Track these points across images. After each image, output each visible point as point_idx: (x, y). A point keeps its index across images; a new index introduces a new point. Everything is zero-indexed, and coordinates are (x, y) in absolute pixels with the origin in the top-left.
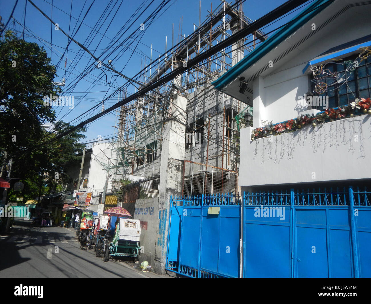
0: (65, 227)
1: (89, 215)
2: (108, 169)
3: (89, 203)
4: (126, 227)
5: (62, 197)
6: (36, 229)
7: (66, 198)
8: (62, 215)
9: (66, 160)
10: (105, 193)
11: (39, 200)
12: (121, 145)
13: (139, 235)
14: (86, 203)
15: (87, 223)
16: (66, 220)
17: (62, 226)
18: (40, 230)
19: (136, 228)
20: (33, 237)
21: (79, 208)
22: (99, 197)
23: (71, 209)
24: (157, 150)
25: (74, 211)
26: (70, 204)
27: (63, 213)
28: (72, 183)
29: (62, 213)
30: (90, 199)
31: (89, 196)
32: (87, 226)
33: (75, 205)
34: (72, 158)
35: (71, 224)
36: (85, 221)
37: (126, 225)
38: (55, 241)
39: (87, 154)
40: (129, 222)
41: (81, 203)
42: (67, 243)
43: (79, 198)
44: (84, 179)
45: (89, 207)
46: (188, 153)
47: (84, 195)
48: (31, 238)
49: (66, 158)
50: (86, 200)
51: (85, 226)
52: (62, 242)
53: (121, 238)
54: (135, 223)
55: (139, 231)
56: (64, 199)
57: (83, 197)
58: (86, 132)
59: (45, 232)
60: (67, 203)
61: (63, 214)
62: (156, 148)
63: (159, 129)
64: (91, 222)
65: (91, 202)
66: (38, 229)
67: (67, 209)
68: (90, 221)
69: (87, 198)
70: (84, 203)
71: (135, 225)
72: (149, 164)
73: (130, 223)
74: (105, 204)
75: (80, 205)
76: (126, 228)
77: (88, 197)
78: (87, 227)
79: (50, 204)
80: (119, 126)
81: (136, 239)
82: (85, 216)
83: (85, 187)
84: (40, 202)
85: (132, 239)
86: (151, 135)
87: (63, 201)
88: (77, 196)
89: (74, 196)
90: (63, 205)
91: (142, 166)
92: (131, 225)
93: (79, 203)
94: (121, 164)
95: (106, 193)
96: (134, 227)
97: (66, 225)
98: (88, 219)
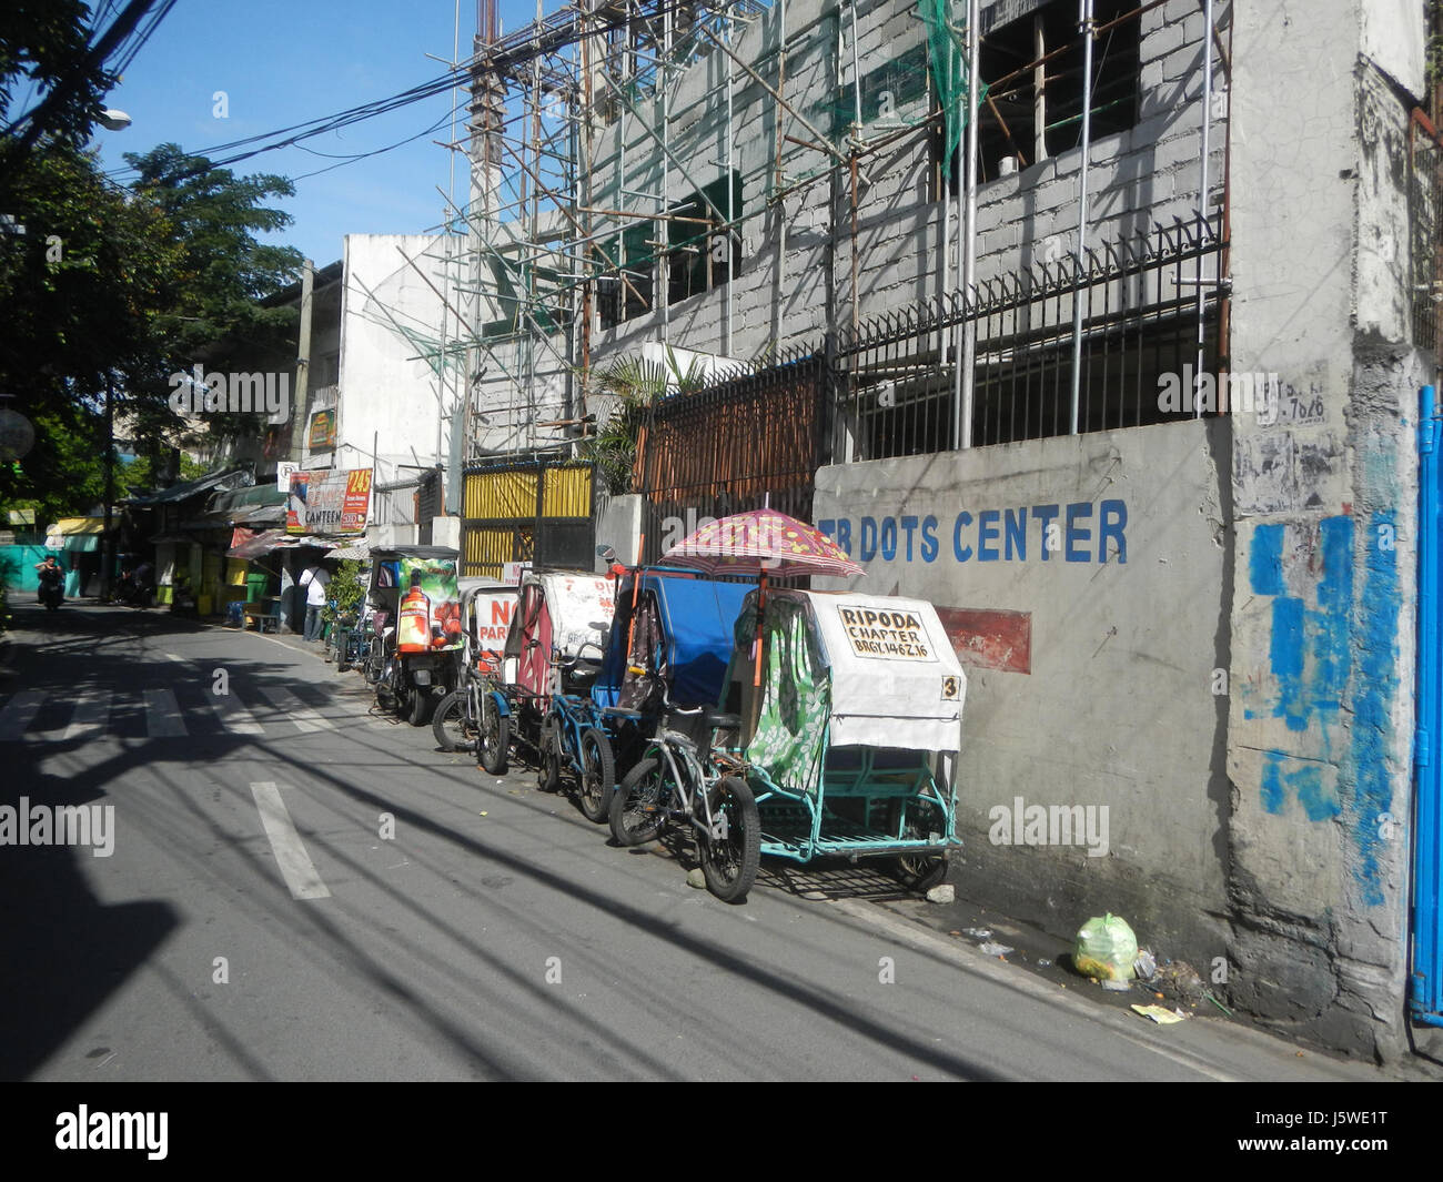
0: (250, 628)
1: (436, 572)
2: (436, 355)
3: (361, 518)
4: (865, 653)
5: (215, 497)
6: (124, 645)
7: (234, 503)
8: (224, 576)
9: (221, 324)
10: (459, 462)
11: (108, 519)
12: (491, 237)
13: (955, 706)
14: (349, 519)
15: (432, 615)
16: (250, 598)
17: (237, 624)
18: (145, 649)
19: (930, 657)
20: (124, 696)
21: (316, 543)
22: (415, 485)
23: (273, 547)
24: (745, 226)
25: (287, 557)
26: (261, 528)
27: (230, 569)
28: (252, 433)
29: (226, 567)
30: (363, 498)
31: (360, 486)
32: (435, 632)
33: (291, 529)
34: (244, 316)
35: (283, 616)
36: (421, 605)
37: (860, 639)
38: (259, 719)
39: (320, 290)
40: (870, 617)
41: (319, 518)
42: (329, 731)
43: (310, 497)
44: (313, 411)
45: (363, 535)
46: (999, 201)
47: (332, 481)
48: (116, 701)
49: (218, 317)
50: (346, 502)
51: (423, 632)
52: (304, 727)
53: (844, 736)
54: (910, 622)
55: (951, 680)
56: (228, 505)
57: (327, 494)
58: (293, 195)
59: (174, 658)
60: (246, 525)
61: (228, 573)
62: (738, 212)
63: (746, 107)
64: (452, 611)
65: (370, 514)
66: (135, 645)
67: (251, 548)
68: (448, 604)
69: (349, 493)
70: (338, 517)
71: (914, 637)
72: (691, 304)
73: (877, 625)
74: (462, 517)
75: (315, 529)
76: (866, 665)
77: (354, 490)
78: (433, 642)
79: (163, 530)
80: (470, 142)
81: (938, 734)
82: (417, 576)
83: (325, 447)
84: (115, 523)
85: (915, 738)
86: (693, 147)
87: (223, 516)
88: (298, 489)
89: (280, 490)
90: (229, 532)
91: (645, 319)
92: (889, 639)
93: (313, 519)
94: (496, 332)
95: (464, 464)
96: (913, 650)
97: (256, 620)
98: (437, 595)
